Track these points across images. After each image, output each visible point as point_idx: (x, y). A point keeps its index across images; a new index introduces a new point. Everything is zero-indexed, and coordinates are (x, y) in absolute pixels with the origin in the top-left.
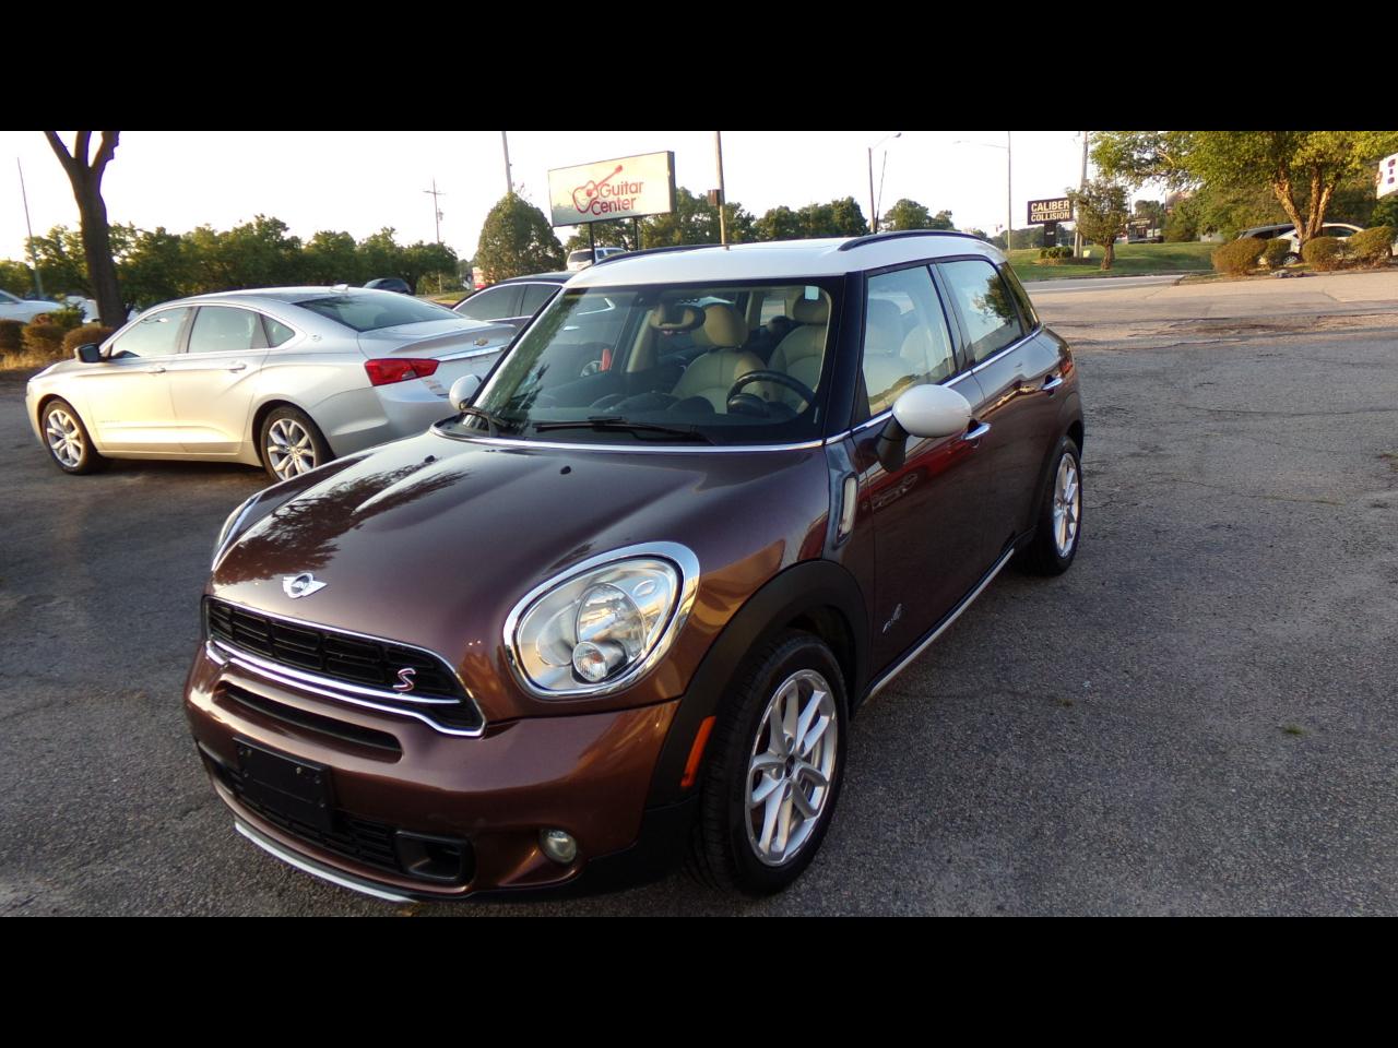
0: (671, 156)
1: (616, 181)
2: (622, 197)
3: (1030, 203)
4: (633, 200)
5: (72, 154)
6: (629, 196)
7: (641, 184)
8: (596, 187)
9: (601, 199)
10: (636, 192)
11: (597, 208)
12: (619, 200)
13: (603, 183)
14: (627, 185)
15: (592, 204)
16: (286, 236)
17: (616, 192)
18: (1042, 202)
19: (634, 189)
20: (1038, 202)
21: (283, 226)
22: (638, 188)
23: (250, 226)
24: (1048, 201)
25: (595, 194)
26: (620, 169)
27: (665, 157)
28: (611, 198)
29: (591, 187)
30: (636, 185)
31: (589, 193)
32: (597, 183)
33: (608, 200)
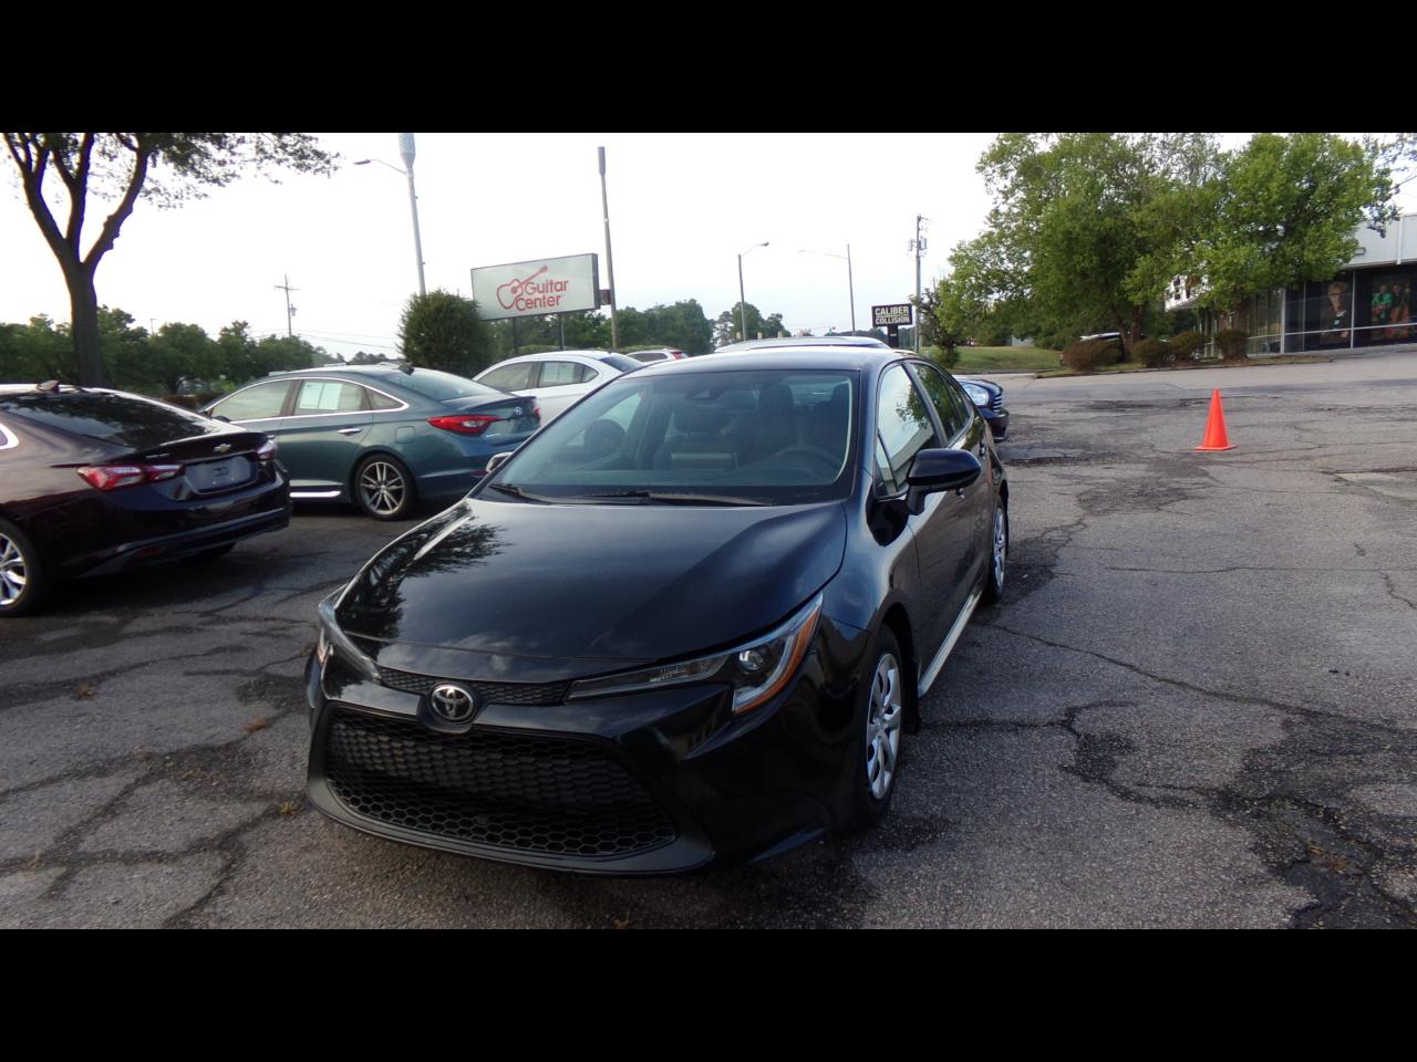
0: (593, 259)
1: (541, 280)
2: (548, 295)
3: (874, 308)
4: (558, 297)
6: (555, 294)
7: (566, 282)
8: (521, 284)
9: (526, 296)
10: (561, 290)
11: (522, 304)
12: (544, 298)
13: (528, 282)
14: (551, 283)
15: (518, 299)
16: (132, 326)
17: (541, 289)
18: (885, 307)
19: (559, 287)
20: (881, 307)
21: (129, 319)
22: (563, 286)
24: (889, 307)
25: (519, 291)
26: (545, 269)
27: (590, 257)
28: (537, 295)
29: (516, 284)
30: (561, 283)
31: (514, 290)
32: (522, 281)
33: (533, 297)
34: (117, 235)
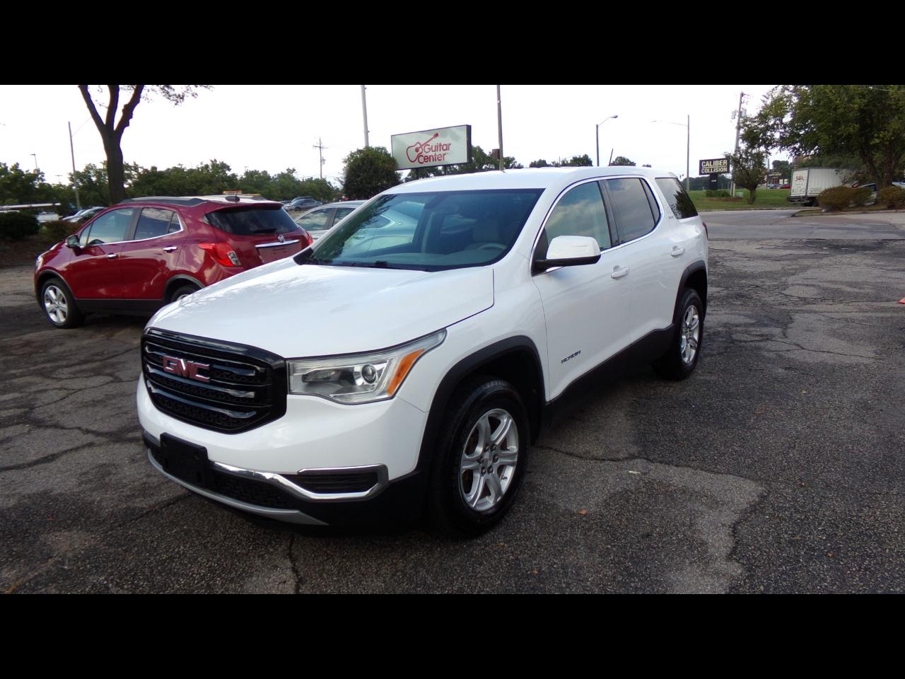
0: (469, 128)
2: (438, 153)
3: (701, 162)
5: (104, 121)
6: (442, 152)
8: (421, 146)
11: (421, 159)
13: (426, 144)
15: (419, 156)
16: (229, 173)
17: (434, 149)
18: (709, 161)
19: (445, 147)
20: (706, 161)
21: (228, 168)
23: (207, 166)
24: (712, 161)
25: (420, 150)
26: (436, 135)
27: (465, 128)
29: (418, 146)
30: (446, 145)
31: (417, 150)
32: (422, 144)
33: (428, 155)
34: (131, 117)
